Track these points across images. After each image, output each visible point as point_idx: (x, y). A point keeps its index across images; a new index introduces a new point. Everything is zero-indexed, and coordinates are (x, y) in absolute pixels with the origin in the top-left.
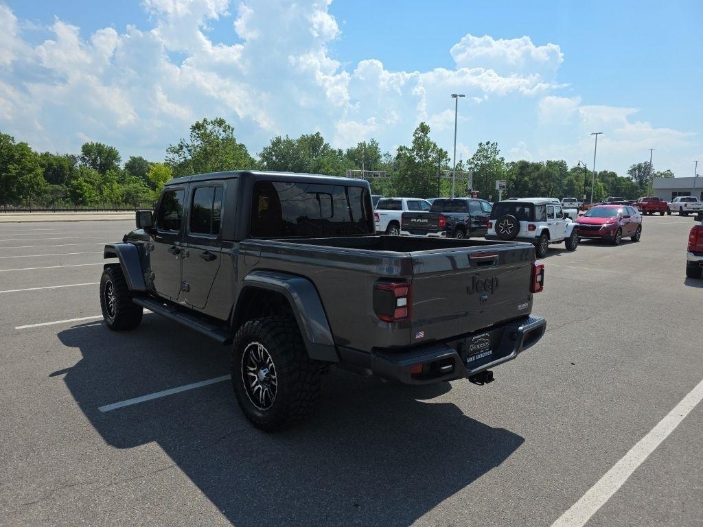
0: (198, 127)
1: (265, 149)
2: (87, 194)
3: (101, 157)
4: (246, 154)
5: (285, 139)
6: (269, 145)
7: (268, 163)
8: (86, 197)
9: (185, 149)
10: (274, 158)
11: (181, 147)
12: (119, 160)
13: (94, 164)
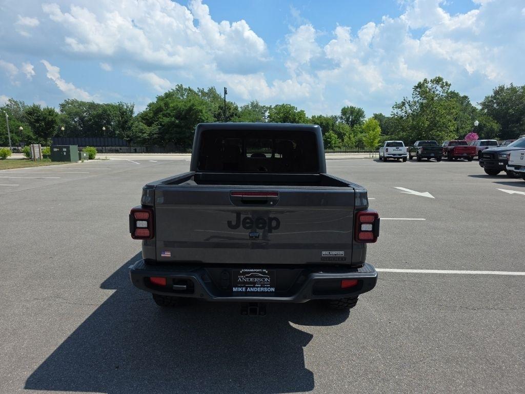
0: (420, 86)
1: (487, 98)
2: (333, 142)
3: (353, 116)
4: (469, 104)
5: (509, 86)
6: (491, 93)
7: (488, 110)
8: (332, 144)
9: (407, 105)
10: (495, 105)
11: (403, 104)
12: (364, 117)
13: (347, 120)
